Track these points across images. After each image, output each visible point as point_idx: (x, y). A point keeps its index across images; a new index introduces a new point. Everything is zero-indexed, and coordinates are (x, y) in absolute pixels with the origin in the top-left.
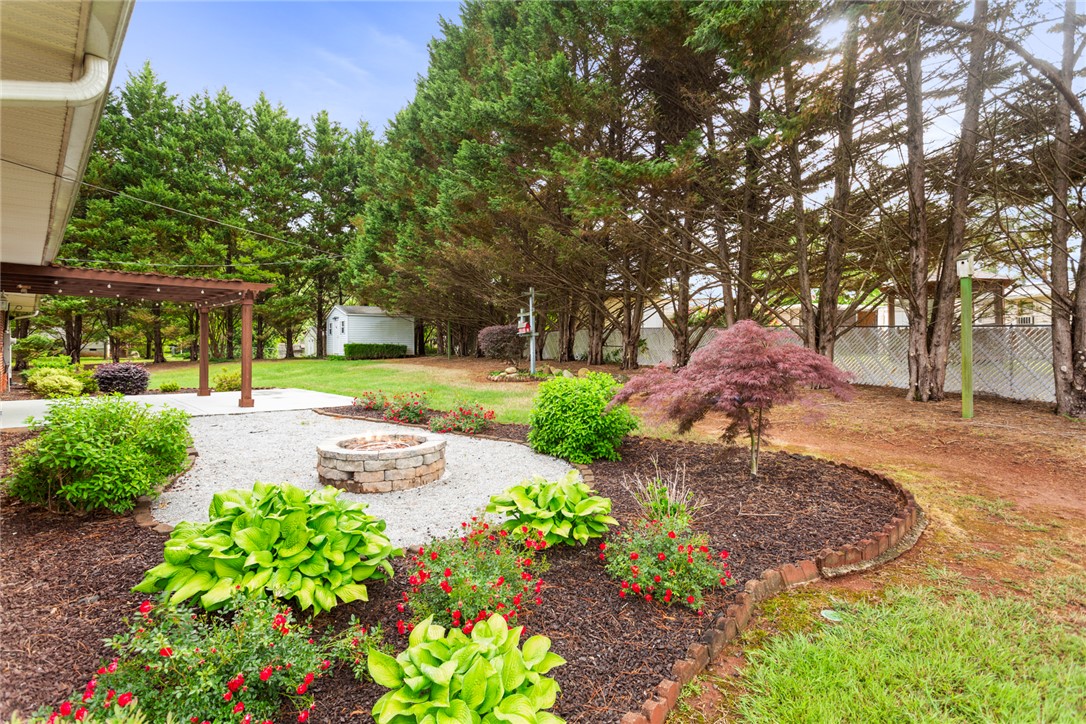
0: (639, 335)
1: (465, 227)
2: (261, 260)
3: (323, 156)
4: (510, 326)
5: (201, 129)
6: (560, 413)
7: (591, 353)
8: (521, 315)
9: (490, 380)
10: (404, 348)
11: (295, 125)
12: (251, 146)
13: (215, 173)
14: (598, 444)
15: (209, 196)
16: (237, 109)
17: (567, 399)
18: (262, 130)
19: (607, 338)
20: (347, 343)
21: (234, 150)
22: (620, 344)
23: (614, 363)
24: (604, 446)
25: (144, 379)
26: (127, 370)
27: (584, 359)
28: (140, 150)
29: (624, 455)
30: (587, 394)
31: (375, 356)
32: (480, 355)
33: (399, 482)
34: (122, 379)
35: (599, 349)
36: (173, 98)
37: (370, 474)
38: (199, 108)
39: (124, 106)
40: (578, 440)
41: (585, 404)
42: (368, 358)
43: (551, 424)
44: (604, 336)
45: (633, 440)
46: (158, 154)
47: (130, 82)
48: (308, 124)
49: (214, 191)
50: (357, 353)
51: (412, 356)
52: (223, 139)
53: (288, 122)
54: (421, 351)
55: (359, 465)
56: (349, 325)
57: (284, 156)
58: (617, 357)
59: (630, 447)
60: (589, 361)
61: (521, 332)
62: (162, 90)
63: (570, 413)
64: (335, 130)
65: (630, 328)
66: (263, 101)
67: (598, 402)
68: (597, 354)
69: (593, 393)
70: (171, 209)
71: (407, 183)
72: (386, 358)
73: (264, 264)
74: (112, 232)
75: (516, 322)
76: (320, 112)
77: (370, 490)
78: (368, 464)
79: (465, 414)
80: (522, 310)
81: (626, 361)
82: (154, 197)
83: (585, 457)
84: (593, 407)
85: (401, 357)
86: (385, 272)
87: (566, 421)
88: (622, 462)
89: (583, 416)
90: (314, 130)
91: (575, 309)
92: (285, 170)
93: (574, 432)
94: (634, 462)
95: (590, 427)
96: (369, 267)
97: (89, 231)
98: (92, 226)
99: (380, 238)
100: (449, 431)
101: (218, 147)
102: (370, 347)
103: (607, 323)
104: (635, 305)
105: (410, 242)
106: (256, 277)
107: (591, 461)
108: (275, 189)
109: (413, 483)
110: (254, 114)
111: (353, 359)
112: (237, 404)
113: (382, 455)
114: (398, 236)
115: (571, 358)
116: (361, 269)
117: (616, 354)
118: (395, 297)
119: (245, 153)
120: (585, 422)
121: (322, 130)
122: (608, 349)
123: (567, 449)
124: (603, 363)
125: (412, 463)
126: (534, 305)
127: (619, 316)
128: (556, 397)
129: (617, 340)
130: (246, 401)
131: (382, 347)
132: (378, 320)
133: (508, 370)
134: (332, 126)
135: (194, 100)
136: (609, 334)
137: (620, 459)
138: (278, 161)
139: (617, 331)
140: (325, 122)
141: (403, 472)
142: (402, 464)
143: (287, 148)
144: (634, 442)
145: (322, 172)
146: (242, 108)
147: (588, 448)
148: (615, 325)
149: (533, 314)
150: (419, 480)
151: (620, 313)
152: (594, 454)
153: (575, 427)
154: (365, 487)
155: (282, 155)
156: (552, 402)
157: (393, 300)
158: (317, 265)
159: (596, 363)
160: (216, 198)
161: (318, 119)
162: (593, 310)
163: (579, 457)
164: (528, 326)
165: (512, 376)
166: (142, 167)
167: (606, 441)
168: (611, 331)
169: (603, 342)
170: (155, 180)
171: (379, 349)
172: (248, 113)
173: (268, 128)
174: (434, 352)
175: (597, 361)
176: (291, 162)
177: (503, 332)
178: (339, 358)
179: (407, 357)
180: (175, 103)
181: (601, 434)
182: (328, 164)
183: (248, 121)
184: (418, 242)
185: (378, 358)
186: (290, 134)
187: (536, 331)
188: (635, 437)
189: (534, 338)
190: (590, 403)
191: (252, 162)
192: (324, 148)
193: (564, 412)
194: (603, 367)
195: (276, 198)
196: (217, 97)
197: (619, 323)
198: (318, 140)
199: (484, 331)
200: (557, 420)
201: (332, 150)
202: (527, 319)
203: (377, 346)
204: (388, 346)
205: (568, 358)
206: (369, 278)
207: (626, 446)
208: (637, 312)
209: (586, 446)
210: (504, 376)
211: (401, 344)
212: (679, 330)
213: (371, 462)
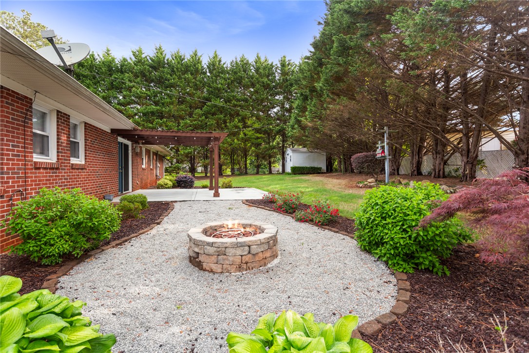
0: (477, 156)
1: (338, 92)
2: (255, 129)
3: (283, 77)
4: (372, 153)
5: (233, 74)
6: (380, 219)
7: (435, 170)
8: (379, 145)
9: (357, 186)
10: (320, 169)
11: (271, 65)
12: (252, 78)
13: (239, 93)
14: (420, 254)
15: (235, 103)
16: (247, 63)
17: (387, 207)
18: (257, 70)
19: (448, 159)
20: (292, 166)
21: (246, 81)
22: (460, 163)
23: (455, 177)
24: (427, 258)
25: (192, 182)
26: (186, 177)
27: (430, 174)
28: (212, 88)
29: (453, 269)
30: (407, 204)
31: (306, 173)
32: (352, 171)
33: (228, 266)
34: (183, 181)
35: (442, 167)
36: (224, 64)
37: (208, 257)
38: (233, 66)
39: (208, 71)
40: (396, 248)
41: (404, 213)
42: (302, 174)
43: (372, 227)
44: (446, 158)
45: (468, 250)
46: (217, 88)
47: (209, 60)
48: (277, 62)
49: (238, 100)
50: (298, 171)
51: (325, 173)
52: (241, 77)
53: (268, 64)
54: (330, 169)
55: (201, 249)
56: (294, 158)
57: (266, 80)
58: (457, 173)
59: (462, 259)
60: (433, 175)
61: (379, 156)
62: (220, 61)
63: (388, 220)
64: (289, 64)
65: (468, 151)
66: (258, 57)
67: (420, 212)
68: (439, 171)
69: (415, 203)
70: (221, 110)
71: (312, 77)
72: (311, 174)
73: (258, 131)
74: (201, 122)
75: (375, 151)
76: (282, 56)
77: (207, 269)
78: (206, 249)
79: (318, 210)
80: (379, 142)
81: (464, 175)
82: (216, 106)
83: (405, 265)
84: (414, 217)
85: (319, 173)
86: (303, 128)
87: (385, 228)
88: (451, 278)
89: (403, 225)
90: (279, 65)
91: (423, 140)
92: (266, 87)
93: (392, 239)
94: (466, 280)
95: (410, 237)
96: (296, 126)
97: (194, 122)
98: (195, 120)
99: (302, 111)
100: (306, 221)
101: (239, 81)
102: (303, 168)
103: (449, 149)
104: (473, 135)
105: (313, 109)
106: (253, 137)
107: (411, 271)
108: (262, 96)
109: (240, 268)
110: (254, 63)
111: (295, 174)
112: (213, 195)
113: (215, 243)
114: (308, 107)
115: (419, 173)
116: (293, 128)
117: (456, 171)
118: (309, 141)
119: (250, 81)
120: (404, 230)
121: (283, 65)
122: (450, 167)
123: (385, 254)
124: (444, 177)
125: (239, 252)
126: (387, 139)
127: (459, 144)
128: (377, 204)
129: (457, 162)
130: (217, 194)
131: (309, 168)
132: (307, 154)
133: (369, 180)
134: (287, 63)
135: (231, 63)
136: (450, 157)
137: (448, 273)
138: (263, 83)
139: (458, 155)
140: (284, 61)
141: (231, 259)
142: (231, 251)
143: (268, 77)
144: (468, 253)
145: (283, 85)
146: (250, 62)
147: (409, 257)
148: (456, 149)
149: (387, 144)
150: (245, 266)
151: (460, 141)
152: (416, 264)
153: (393, 234)
154: (205, 265)
155: (265, 80)
156: (373, 208)
157: (308, 142)
158: (280, 129)
159: (439, 177)
160: (238, 103)
161: (281, 61)
162: (436, 140)
163: (398, 264)
164: (383, 152)
165: (372, 184)
166: (212, 95)
167: (429, 253)
168: (452, 154)
169: (445, 163)
170: (216, 99)
171: (307, 169)
172: (252, 64)
173: (259, 69)
174: (336, 171)
175: (439, 175)
176: (269, 82)
177: (367, 156)
178: (289, 174)
179: (322, 173)
180: (225, 66)
181: (424, 245)
182: (286, 80)
183: (252, 68)
184: (318, 109)
185: (307, 174)
186: (269, 70)
187: (389, 155)
188: (469, 246)
189: (388, 160)
190: (410, 213)
191: (253, 85)
192: (284, 73)
193: (384, 218)
194: (445, 180)
195: (262, 101)
196: (240, 59)
197: (458, 148)
198: (281, 70)
199: (354, 157)
200: (377, 225)
201: (287, 74)
202: (383, 147)
203: (307, 168)
204: (312, 168)
205: (417, 173)
206: (296, 132)
207: (458, 257)
208: (475, 139)
209: (406, 254)
210: (366, 184)
211: (319, 166)
212: (520, 150)
213: (208, 248)
